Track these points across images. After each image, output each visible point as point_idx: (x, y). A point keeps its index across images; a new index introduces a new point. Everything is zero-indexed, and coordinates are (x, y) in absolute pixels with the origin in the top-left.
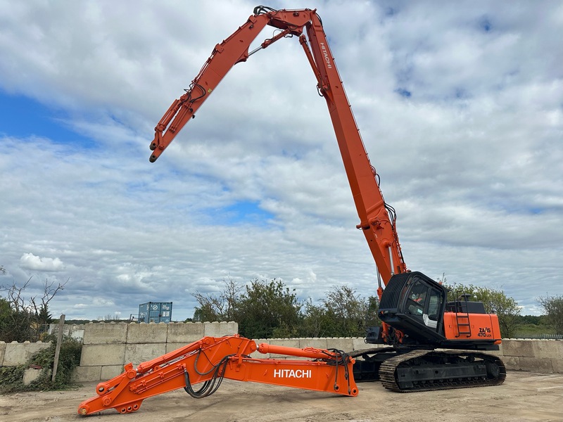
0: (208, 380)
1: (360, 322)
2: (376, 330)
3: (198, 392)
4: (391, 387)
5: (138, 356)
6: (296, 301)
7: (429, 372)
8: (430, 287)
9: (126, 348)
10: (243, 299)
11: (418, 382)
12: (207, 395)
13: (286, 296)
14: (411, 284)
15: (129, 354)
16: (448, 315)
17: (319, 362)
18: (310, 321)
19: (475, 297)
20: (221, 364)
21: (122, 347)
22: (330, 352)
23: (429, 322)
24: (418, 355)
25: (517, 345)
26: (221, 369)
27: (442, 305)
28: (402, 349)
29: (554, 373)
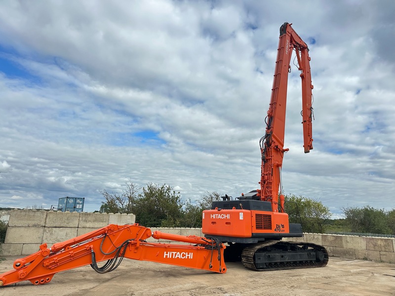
0: (110, 259)
4: (250, 266)
5: (54, 237)
7: (277, 256)
9: (45, 231)
10: (140, 197)
11: (269, 263)
12: (109, 271)
13: (172, 197)
15: (47, 235)
17: (199, 247)
18: (189, 216)
19: (302, 204)
20: (122, 246)
21: (42, 230)
26: (122, 250)
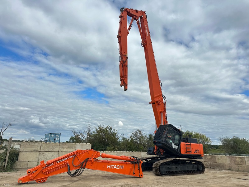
0: (78, 169)
1: (144, 145)
2: (152, 149)
3: (73, 174)
4: (157, 174)
5: (45, 157)
6: (117, 135)
7: (173, 168)
8: (176, 131)
9: (40, 154)
10: (94, 133)
11: (169, 172)
12: (77, 176)
13: (113, 133)
14: (168, 130)
15: (41, 156)
16: (182, 144)
17: (127, 162)
18: (123, 144)
19: (193, 136)
20: (84, 162)
21: (38, 153)
22: (132, 158)
23: (174, 146)
24: (169, 160)
25: (210, 157)
26: (84, 164)
27: (180, 139)
28: (163, 157)
29: (224, 169)
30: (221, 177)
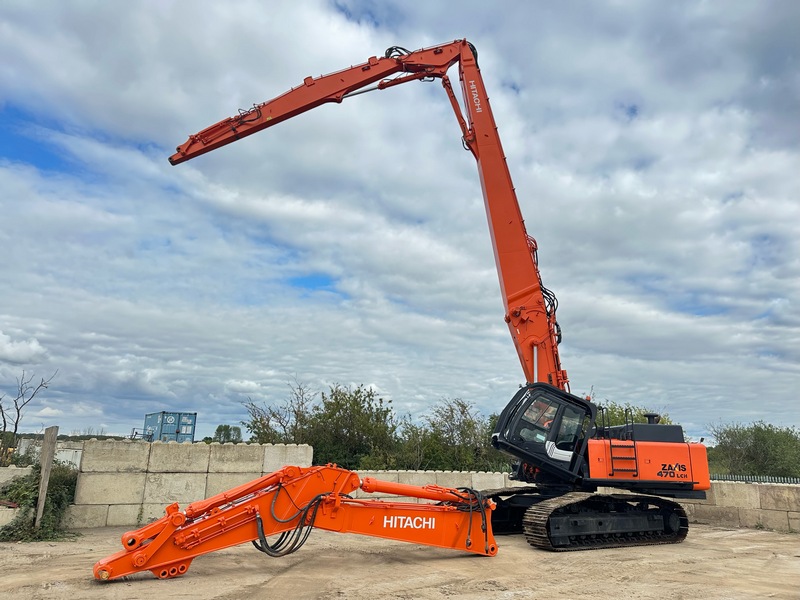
0: (287, 529)
1: (477, 451)
4: (540, 543)
5: (164, 491)
6: (392, 418)
7: (591, 523)
10: (316, 412)
11: (577, 536)
12: (290, 551)
13: (377, 409)
15: (151, 487)
18: (409, 447)
20: (310, 506)
21: (141, 478)
22: (460, 492)
24: (577, 499)
26: (310, 513)
30: (747, 554)
